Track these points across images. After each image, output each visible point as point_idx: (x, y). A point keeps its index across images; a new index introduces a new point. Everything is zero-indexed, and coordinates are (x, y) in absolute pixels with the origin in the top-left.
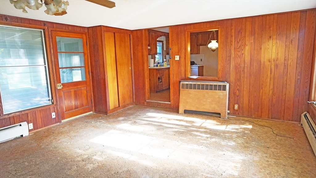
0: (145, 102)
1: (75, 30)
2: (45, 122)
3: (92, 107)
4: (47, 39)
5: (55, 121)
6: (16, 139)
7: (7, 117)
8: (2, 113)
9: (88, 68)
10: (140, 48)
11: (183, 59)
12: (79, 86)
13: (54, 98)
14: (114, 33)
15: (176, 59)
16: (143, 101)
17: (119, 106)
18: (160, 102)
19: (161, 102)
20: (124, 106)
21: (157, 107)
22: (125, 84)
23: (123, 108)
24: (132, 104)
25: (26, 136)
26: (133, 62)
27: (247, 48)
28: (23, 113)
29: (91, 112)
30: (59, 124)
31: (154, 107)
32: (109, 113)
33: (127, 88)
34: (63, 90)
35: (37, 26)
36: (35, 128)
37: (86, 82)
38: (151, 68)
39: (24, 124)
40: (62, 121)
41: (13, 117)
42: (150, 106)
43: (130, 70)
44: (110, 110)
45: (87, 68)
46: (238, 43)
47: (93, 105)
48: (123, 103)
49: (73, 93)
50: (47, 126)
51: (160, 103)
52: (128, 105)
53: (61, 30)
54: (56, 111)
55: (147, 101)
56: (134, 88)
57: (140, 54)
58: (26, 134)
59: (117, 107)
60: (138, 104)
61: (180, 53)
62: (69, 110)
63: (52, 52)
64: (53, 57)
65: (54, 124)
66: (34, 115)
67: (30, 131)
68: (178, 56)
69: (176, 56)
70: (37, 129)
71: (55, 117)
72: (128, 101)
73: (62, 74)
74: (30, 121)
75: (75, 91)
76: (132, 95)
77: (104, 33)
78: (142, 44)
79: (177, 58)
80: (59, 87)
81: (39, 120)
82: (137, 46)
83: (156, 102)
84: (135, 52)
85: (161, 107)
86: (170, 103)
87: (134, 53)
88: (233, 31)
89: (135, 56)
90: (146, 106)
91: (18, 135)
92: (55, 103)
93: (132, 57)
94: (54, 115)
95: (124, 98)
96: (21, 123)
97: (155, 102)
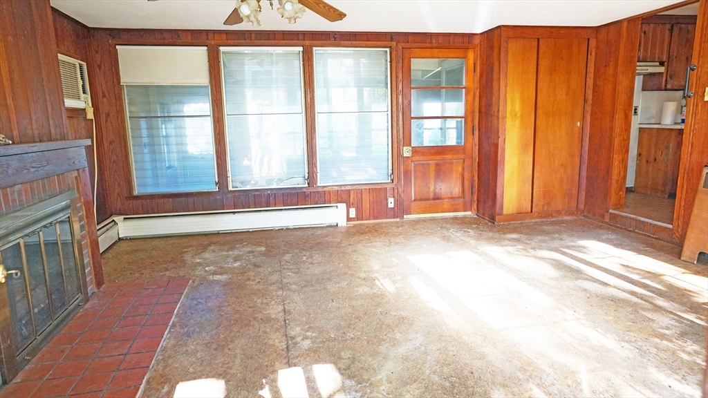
0: (606, 214)
1: (451, 42)
2: (375, 211)
3: (472, 201)
4: (394, 64)
5: (392, 213)
6: (331, 226)
7: (320, 190)
8: (316, 184)
9: (473, 120)
10: (610, 71)
12: (446, 156)
13: (396, 172)
14: (538, 39)
15: (706, 98)
16: (601, 211)
17: (532, 212)
18: (642, 219)
19: (647, 220)
20: (546, 215)
21: (634, 232)
22: (557, 162)
23: (541, 217)
24: (571, 214)
25: (342, 227)
26: (589, 109)
28: (343, 188)
29: (469, 213)
30: (398, 220)
31: (625, 229)
32: (499, 222)
33: (562, 171)
34: (414, 159)
35: (379, 43)
36: (358, 218)
37: (464, 149)
38: (664, 127)
39: (343, 206)
40: (405, 216)
41: (329, 192)
42: (618, 227)
43: (577, 129)
44: (502, 214)
45: (469, 119)
47: (476, 198)
48: (543, 206)
49: (432, 169)
50: (377, 219)
51: (643, 222)
52: (558, 212)
53: (422, 45)
54: (396, 195)
55: (610, 211)
56: (584, 174)
57: (609, 87)
58: (343, 223)
59: (527, 213)
60: (590, 215)
62: (421, 200)
63: (400, 88)
64: (400, 97)
65: (390, 218)
66: (359, 195)
67: (349, 219)
69: (707, 89)
70: (362, 220)
71: (393, 206)
72: (559, 204)
73: (415, 129)
74: (353, 204)
75: (437, 165)
76: (575, 192)
77: (507, 43)
78: (616, 60)
80: (407, 152)
81: (366, 206)
82: (606, 66)
83: (633, 219)
84: (598, 83)
85: (645, 235)
86: (671, 226)
87: (595, 85)
89: (596, 93)
90: (606, 223)
91: (333, 222)
92: (395, 181)
93: (590, 96)
94: (391, 203)
95: (546, 193)
96: (338, 204)
97: (631, 218)
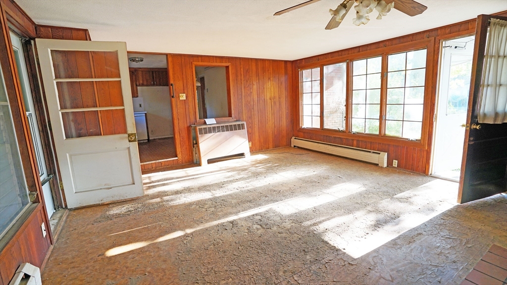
11: (190, 99)
15: (181, 99)
19: (163, 160)
21: (156, 169)
27: (255, 87)
46: (247, 82)
61: (186, 91)
68: (185, 94)
69: (180, 95)
79: (183, 97)
83: (154, 163)
86: (176, 158)
88: (242, 70)
